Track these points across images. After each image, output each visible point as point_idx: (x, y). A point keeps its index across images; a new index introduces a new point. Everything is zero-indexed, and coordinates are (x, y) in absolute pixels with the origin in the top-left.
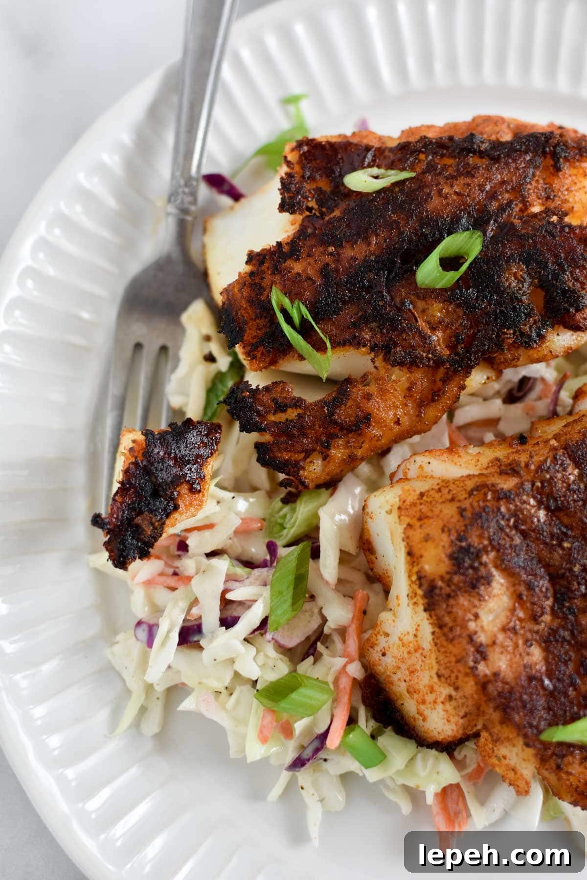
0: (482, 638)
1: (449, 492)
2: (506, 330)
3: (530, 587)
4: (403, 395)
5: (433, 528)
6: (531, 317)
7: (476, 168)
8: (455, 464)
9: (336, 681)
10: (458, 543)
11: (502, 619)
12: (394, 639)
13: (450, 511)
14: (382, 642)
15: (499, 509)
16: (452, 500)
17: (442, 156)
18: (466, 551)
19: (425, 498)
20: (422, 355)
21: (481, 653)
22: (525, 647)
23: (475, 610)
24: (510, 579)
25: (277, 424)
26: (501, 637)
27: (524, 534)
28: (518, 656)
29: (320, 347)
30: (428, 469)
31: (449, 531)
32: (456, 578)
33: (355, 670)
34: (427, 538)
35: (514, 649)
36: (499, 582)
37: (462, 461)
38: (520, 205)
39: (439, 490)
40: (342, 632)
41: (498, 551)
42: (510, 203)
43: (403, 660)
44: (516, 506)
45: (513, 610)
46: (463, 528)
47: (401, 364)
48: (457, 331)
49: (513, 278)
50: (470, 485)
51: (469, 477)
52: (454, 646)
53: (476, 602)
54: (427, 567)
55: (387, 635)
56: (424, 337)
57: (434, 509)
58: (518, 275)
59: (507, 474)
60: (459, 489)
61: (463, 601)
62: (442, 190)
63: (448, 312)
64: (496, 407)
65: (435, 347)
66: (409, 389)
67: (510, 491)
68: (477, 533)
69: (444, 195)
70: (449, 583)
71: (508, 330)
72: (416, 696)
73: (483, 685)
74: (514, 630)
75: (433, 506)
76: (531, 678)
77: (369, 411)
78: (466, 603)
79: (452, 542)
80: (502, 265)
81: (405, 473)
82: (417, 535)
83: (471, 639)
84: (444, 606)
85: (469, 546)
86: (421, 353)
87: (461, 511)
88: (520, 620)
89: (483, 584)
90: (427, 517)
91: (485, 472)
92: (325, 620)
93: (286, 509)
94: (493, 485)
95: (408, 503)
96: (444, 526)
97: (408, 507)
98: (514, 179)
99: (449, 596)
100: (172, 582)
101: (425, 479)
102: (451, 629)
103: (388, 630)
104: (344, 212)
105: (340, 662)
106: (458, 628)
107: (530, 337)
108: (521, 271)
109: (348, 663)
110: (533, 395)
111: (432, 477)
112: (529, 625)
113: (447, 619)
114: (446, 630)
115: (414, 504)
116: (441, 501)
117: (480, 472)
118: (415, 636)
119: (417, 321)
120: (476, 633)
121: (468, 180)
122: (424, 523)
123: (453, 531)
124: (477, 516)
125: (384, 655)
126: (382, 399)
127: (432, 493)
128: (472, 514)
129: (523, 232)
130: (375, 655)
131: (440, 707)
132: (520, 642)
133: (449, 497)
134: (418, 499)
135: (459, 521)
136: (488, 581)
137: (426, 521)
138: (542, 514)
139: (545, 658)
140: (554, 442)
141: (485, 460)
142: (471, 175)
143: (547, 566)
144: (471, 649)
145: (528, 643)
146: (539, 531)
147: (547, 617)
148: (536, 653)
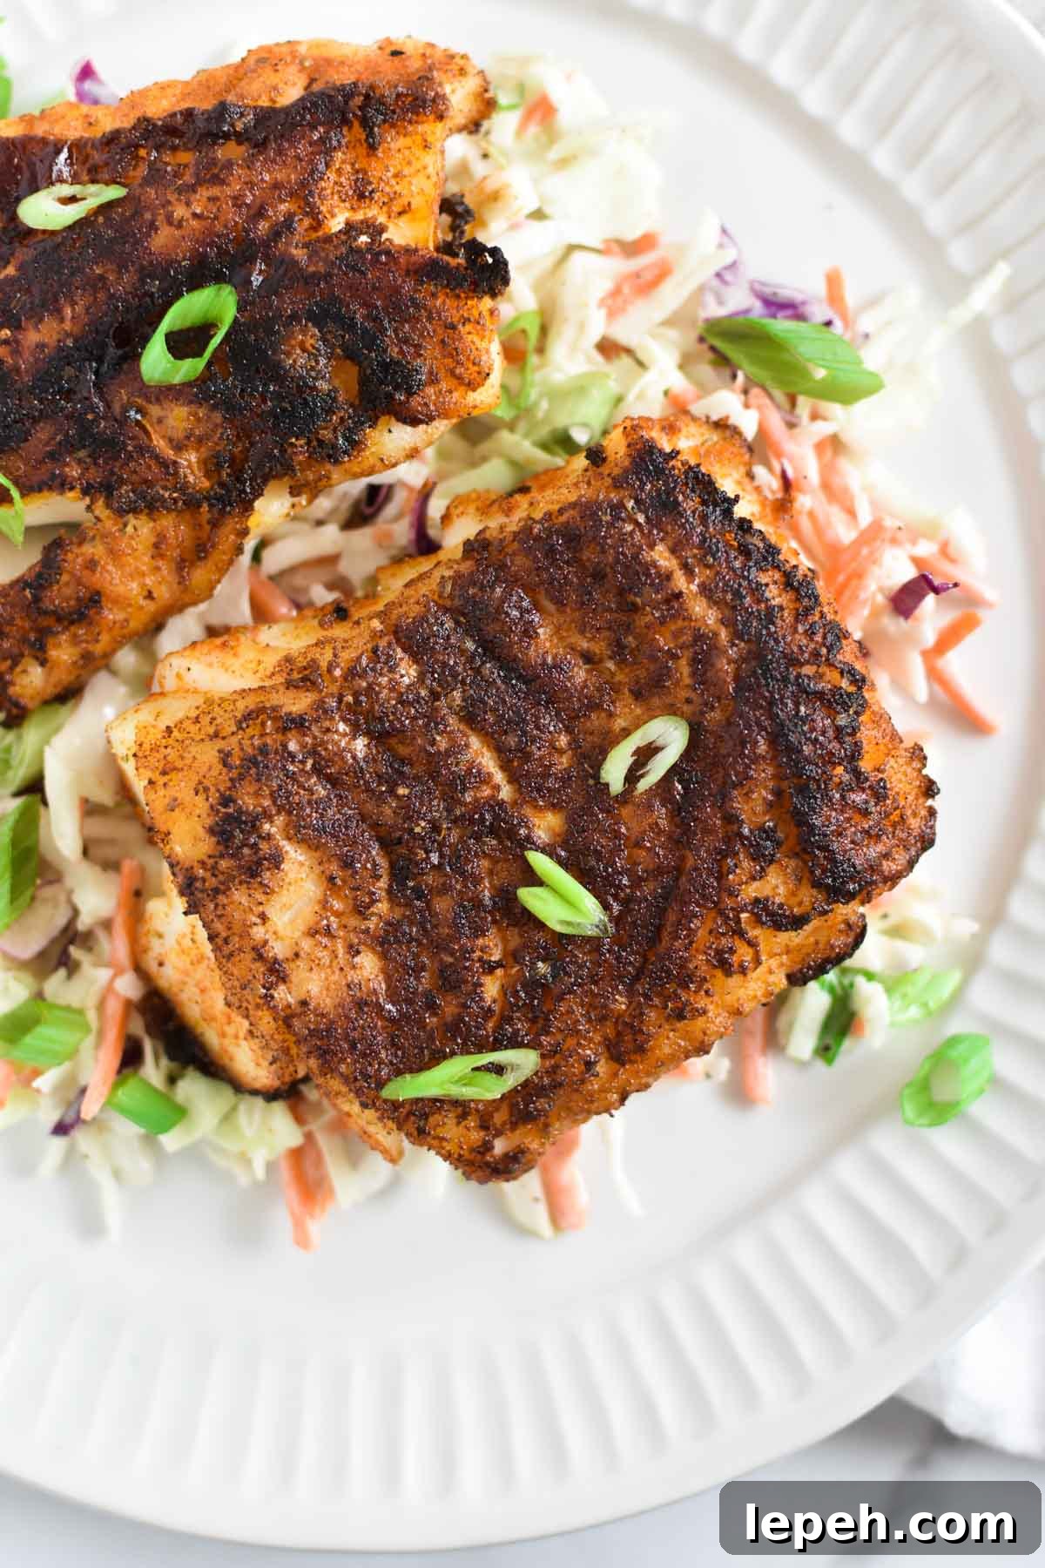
0: (278, 949)
1: (211, 723)
2: (293, 440)
3: (347, 864)
4: (150, 554)
5: (182, 787)
6: (334, 413)
7: (229, 165)
8: (227, 670)
9: (101, 1006)
10: (223, 810)
11: (307, 917)
12: (169, 942)
13: (206, 755)
14: (156, 946)
15: (285, 746)
16: (216, 735)
17: (174, 149)
18: (236, 819)
19: (176, 733)
20: (163, 496)
21: (277, 972)
22: (348, 956)
23: (261, 908)
24: (314, 854)
26: (306, 945)
27: (333, 781)
28: (337, 972)
30: (189, 678)
31: (206, 790)
32: (224, 864)
33: (128, 986)
34: (174, 805)
35: (331, 962)
36: (296, 859)
37: (236, 663)
38: (307, 222)
39: (197, 720)
40: (107, 924)
41: (289, 813)
42: (290, 217)
43: (186, 973)
44: (315, 738)
45: (324, 904)
46: (229, 784)
47: (135, 511)
48: (218, 448)
49: (298, 351)
50: (243, 708)
51: (243, 693)
52: (234, 965)
53: (260, 897)
54: (178, 849)
55: (160, 936)
56: (164, 464)
57: (185, 755)
58: (308, 345)
59: (296, 687)
60: (227, 715)
61: (239, 896)
62: (173, 212)
63: (199, 420)
64: (330, 537)
65: (185, 477)
66: (156, 546)
67: (301, 717)
68: (251, 790)
69: (176, 223)
70: (214, 871)
71: (297, 439)
72: (214, 1024)
73: (287, 1019)
74: (328, 932)
75: (184, 751)
76: (360, 1004)
77: (98, 587)
78: (244, 900)
79: (212, 807)
80: (278, 332)
81: (161, 686)
82: (161, 799)
83: (260, 957)
84: (212, 906)
85: (240, 811)
86: (161, 492)
87: (225, 758)
88: (338, 914)
89: (269, 869)
90: (175, 769)
91: (267, 683)
92: (76, 912)
93: (10, 737)
94: (274, 709)
95: (146, 746)
96: (200, 783)
97: (148, 753)
98: (293, 177)
99: (216, 891)
101: (185, 695)
102: (226, 941)
103: (161, 930)
104: (20, 268)
105: (103, 975)
106: (237, 939)
107: (334, 446)
108: (311, 337)
109: (115, 976)
110: (390, 510)
111: (196, 691)
112: (353, 922)
114: (219, 941)
115: (155, 748)
116: (198, 738)
117: (261, 684)
118: (193, 941)
119: (151, 440)
120: (266, 942)
121: (215, 191)
122: (171, 780)
123: (213, 789)
124: (250, 762)
125: (161, 964)
126: (114, 565)
127: (188, 725)
128: (242, 760)
129: (312, 269)
131: (244, 1043)
132: (341, 951)
133: (211, 730)
134: (164, 737)
135: (220, 774)
136: (276, 860)
137: (173, 775)
138: (360, 745)
139: (384, 971)
140: (376, 624)
141: (271, 661)
142: (217, 180)
143: (375, 826)
144: (260, 968)
145: (353, 951)
146: (358, 772)
147: (382, 907)
148: (369, 966)
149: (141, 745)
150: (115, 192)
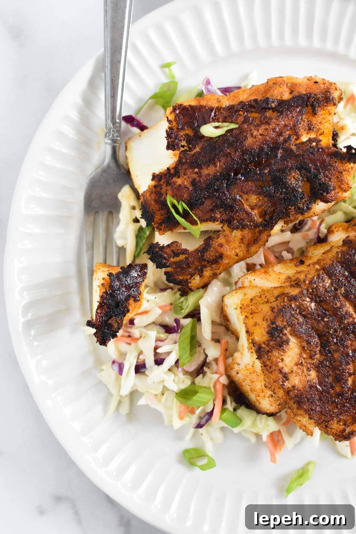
0: (286, 370)
1: (265, 298)
2: (290, 207)
3: (309, 343)
4: (239, 242)
5: (258, 318)
6: (303, 199)
7: (271, 119)
8: (268, 280)
9: (215, 386)
10: (272, 326)
11: (295, 360)
12: (242, 366)
13: (266, 308)
14: (236, 367)
15: (291, 306)
16: (267, 302)
17: (252, 112)
18: (276, 329)
19: (253, 301)
20: (248, 224)
21: (286, 377)
22: (307, 372)
23: (282, 357)
24: (299, 340)
25: (175, 263)
26: (295, 368)
27: (304, 316)
28: (304, 377)
29: (194, 223)
30: (254, 283)
31: (267, 320)
32: (271, 343)
33: (224, 380)
34: (256, 324)
35: (302, 373)
36: (293, 341)
37: (271, 278)
38: (295, 137)
39: (260, 297)
40: (216, 360)
41: (292, 327)
42: (290, 136)
43: (247, 376)
44: (300, 303)
45: (300, 355)
46: (274, 318)
47: (237, 228)
48: (265, 209)
49: (293, 179)
50: (276, 293)
51: (275, 288)
52: (272, 375)
53: (282, 353)
54: (256, 338)
55: (239, 364)
56: (248, 214)
57: (258, 308)
58: (296, 177)
59: (294, 287)
60: (270, 295)
61: (275, 353)
62: (253, 133)
63: (260, 200)
64: (288, 235)
65: (254, 218)
66: (242, 239)
67: (296, 296)
68: (281, 320)
69: (254, 136)
70: (268, 345)
71: (291, 207)
72: (255, 393)
73: (288, 392)
74: (301, 364)
75: (258, 306)
76: (311, 387)
77: (222, 252)
78: (277, 355)
79: (268, 325)
80: (287, 173)
81: (242, 284)
82: (251, 322)
83: (281, 372)
84: (266, 356)
85: (277, 326)
86: (247, 223)
87: (272, 309)
88: (304, 358)
89: (285, 345)
90: (255, 313)
91: (283, 285)
92: (207, 356)
93: (183, 299)
94: (287, 294)
95: (245, 305)
96: (264, 317)
97: (245, 307)
98: (291, 123)
99: (268, 352)
100: (128, 340)
101: (253, 288)
102: (270, 367)
103: (239, 362)
104: (201, 149)
105: (216, 376)
106: (274, 367)
107: (303, 209)
108: (297, 174)
109: (220, 376)
110: (307, 227)
111: (256, 287)
112: (309, 361)
113: (268, 363)
114: (268, 368)
115: (248, 306)
116: (261, 302)
117: (281, 285)
118: (253, 366)
119: (244, 206)
120: (283, 368)
121: (267, 127)
122: (254, 316)
123: (269, 319)
124: (280, 311)
125: (238, 373)
126: (228, 245)
127: (257, 298)
128: (278, 310)
129: (298, 153)
130: (233, 373)
131: (267, 399)
132: (305, 369)
133: (266, 300)
134: (250, 302)
135: (271, 314)
136: (287, 342)
137: (254, 315)
138: (313, 305)
139: (318, 376)
140: (317, 267)
141: (283, 278)
142: (268, 123)
143: (317, 331)
144: (281, 376)
145: (309, 370)
146: (312, 314)
147: (318, 356)
148: (313, 374)
149: (243, 305)
150: (233, 126)
